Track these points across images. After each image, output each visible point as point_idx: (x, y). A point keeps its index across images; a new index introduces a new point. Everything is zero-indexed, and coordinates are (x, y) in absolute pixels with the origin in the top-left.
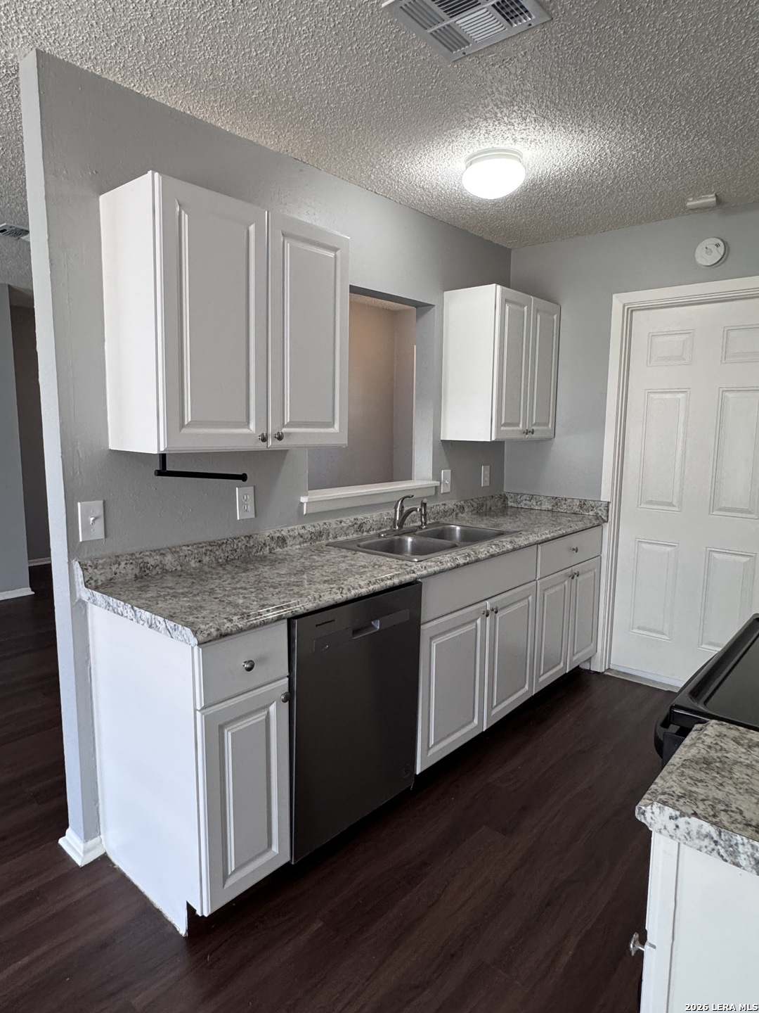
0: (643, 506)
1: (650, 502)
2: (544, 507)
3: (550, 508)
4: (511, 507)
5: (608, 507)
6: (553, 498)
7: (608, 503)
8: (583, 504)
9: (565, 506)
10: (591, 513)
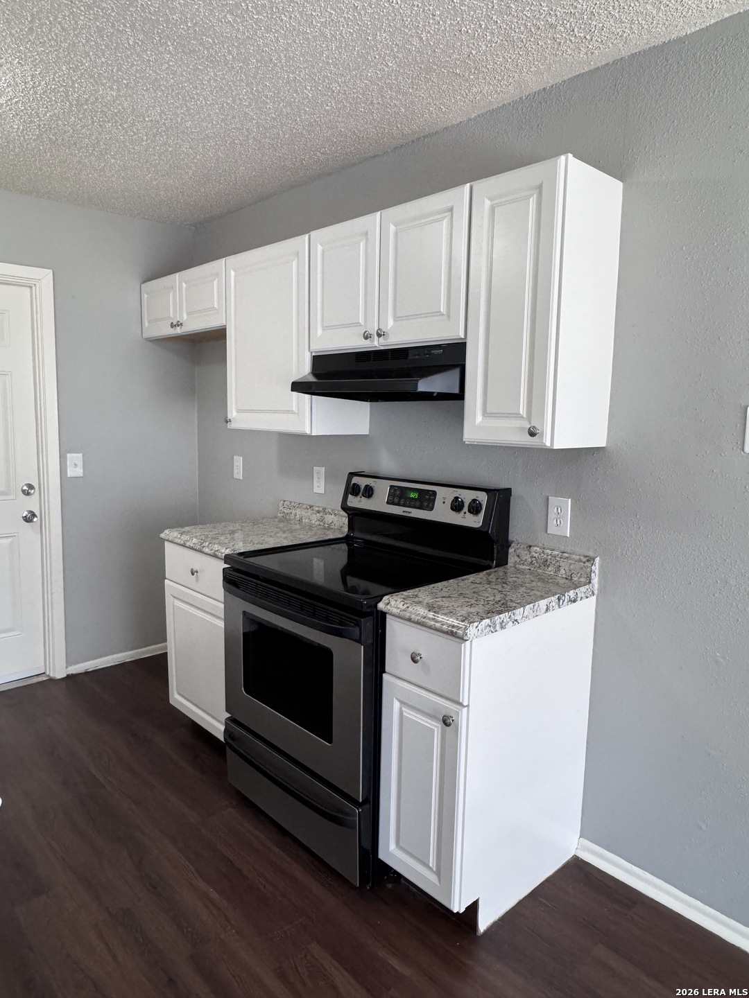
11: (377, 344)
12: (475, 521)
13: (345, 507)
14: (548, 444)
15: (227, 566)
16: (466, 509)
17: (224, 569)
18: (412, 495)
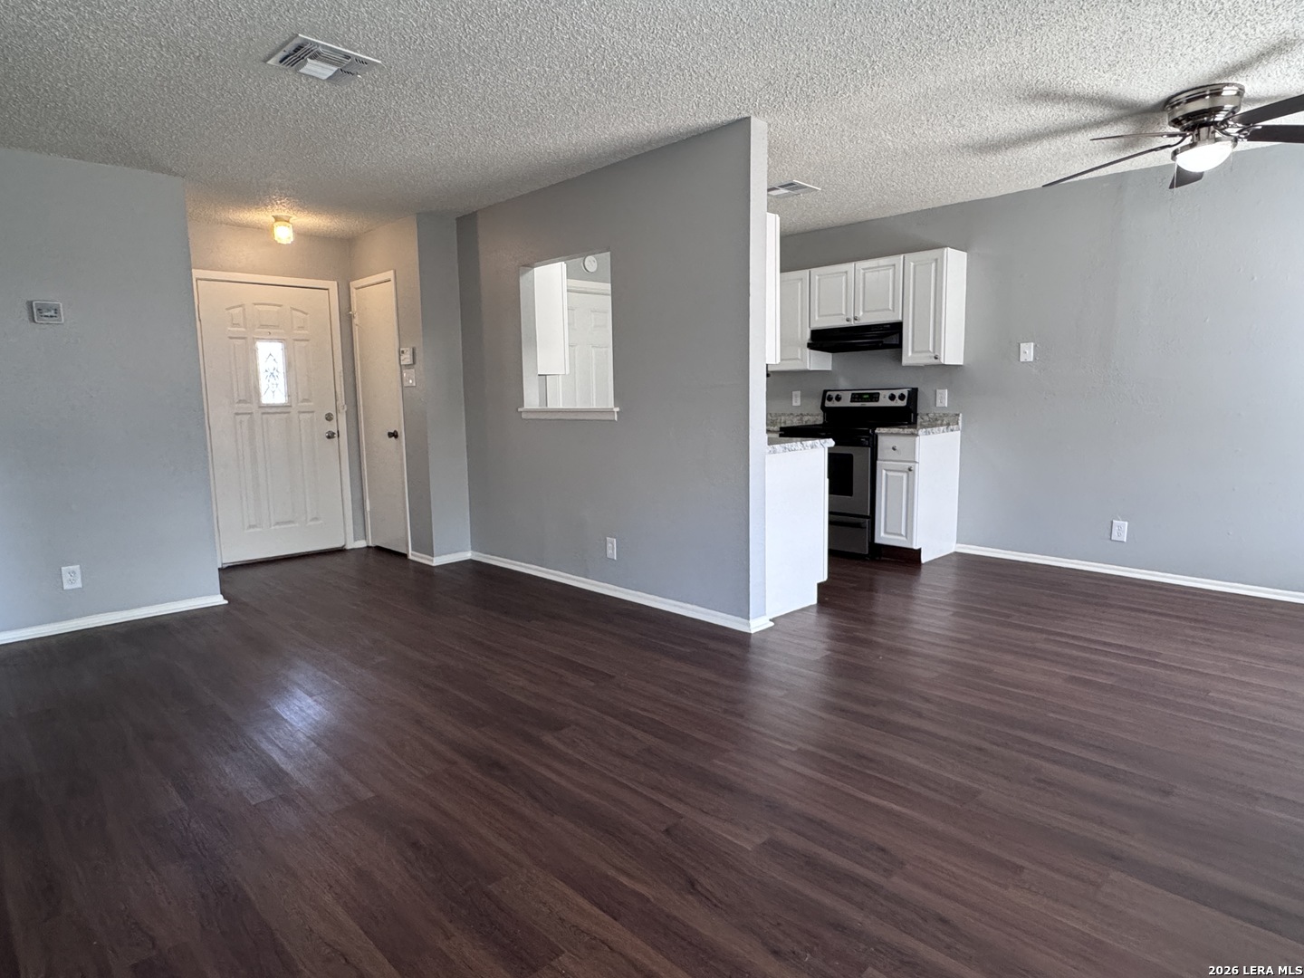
11: (853, 323)
12: (903, 403)
13: (823, 407)
14: (942, 362)
16: (897, 398)
18: (865, 396)
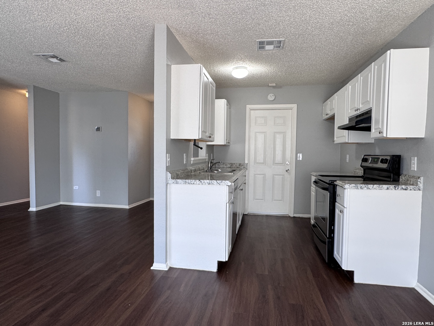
0: (256, 164)
1: (257, 163)
2: (228, 166)
3: (230, 166)
4: (217, 167)
5: (247, 165)
6: (230, 163)
7: (247, 164)
8: (240, 165)
9: (234, 166)
10: (242, 167)
11: (358, 112)
12: (386, 166)
13: (361, 166)
14: (385, 135)
15: (316, 178)
17: (315, 179)
18: (375, 160)
